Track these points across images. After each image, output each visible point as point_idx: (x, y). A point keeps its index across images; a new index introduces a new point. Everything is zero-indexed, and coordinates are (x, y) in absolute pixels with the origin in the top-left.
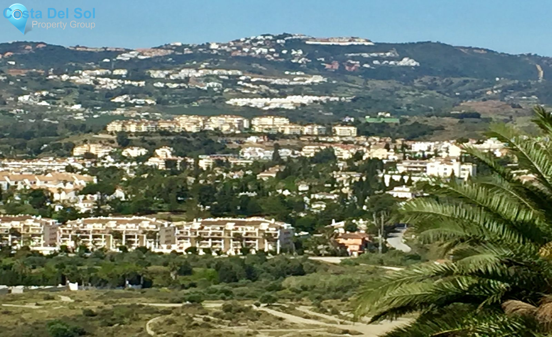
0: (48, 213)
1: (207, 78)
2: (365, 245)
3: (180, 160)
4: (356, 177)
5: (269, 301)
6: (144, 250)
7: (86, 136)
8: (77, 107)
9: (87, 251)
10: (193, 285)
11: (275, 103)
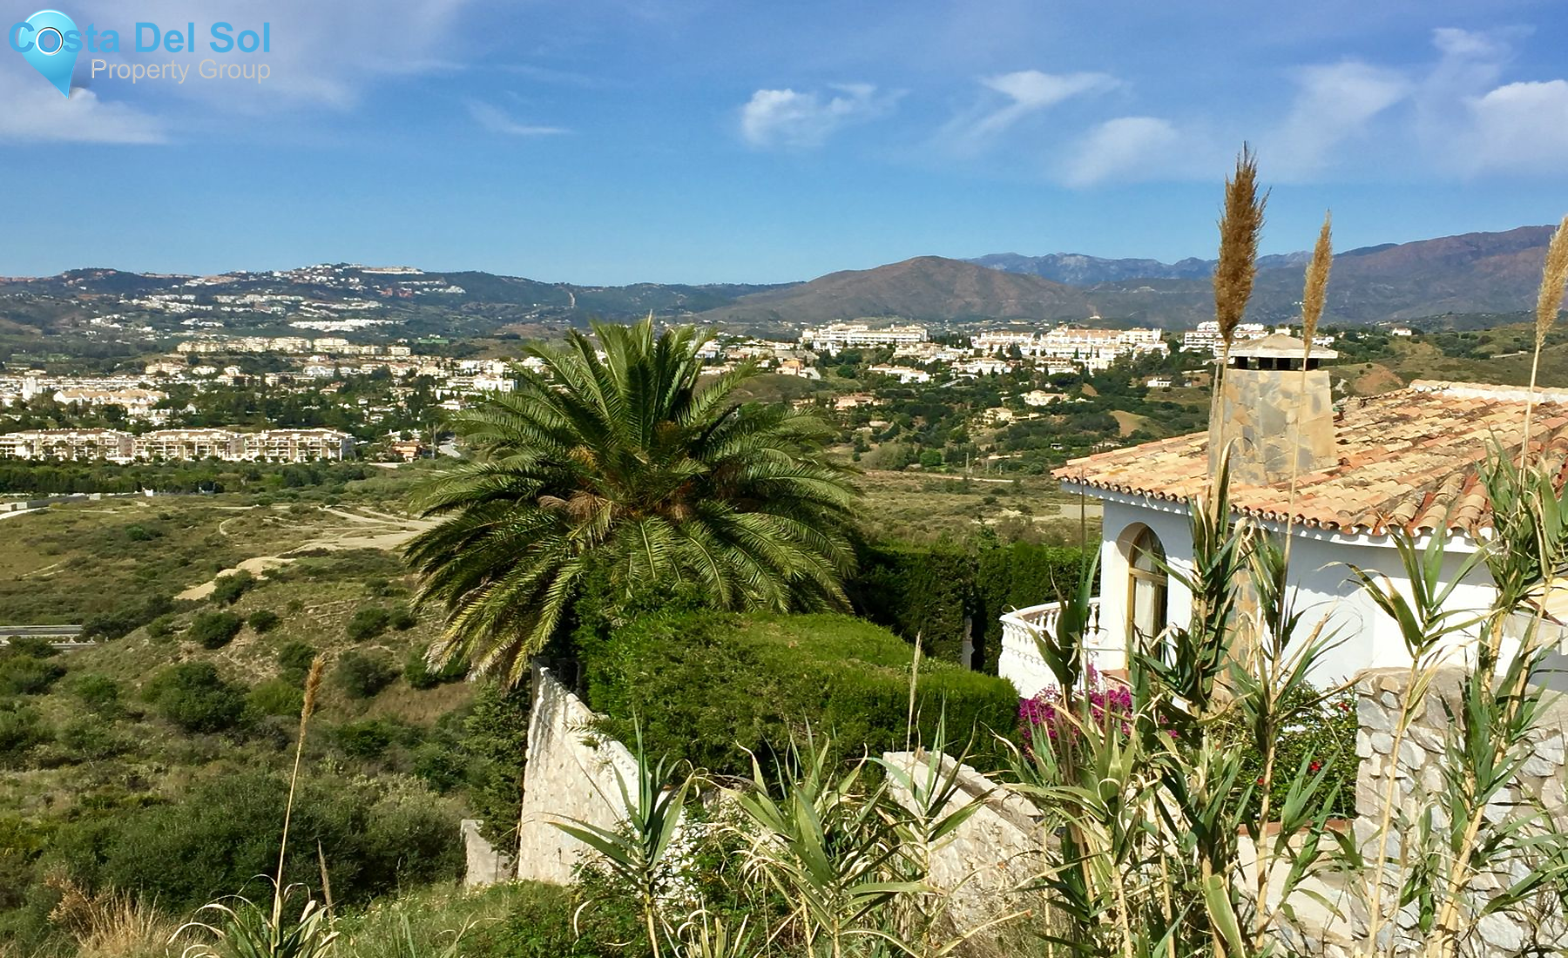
0: (123, 427)
1: (272, 303)
2: (419, 451)
3: (247, 377)
4: (410, 391)
5: (333, 503)
6: (216, 459)
7: (158, 356)
8: (149, 329)
9: (161, 460)
10: (262, 490)
11: (335, 326)
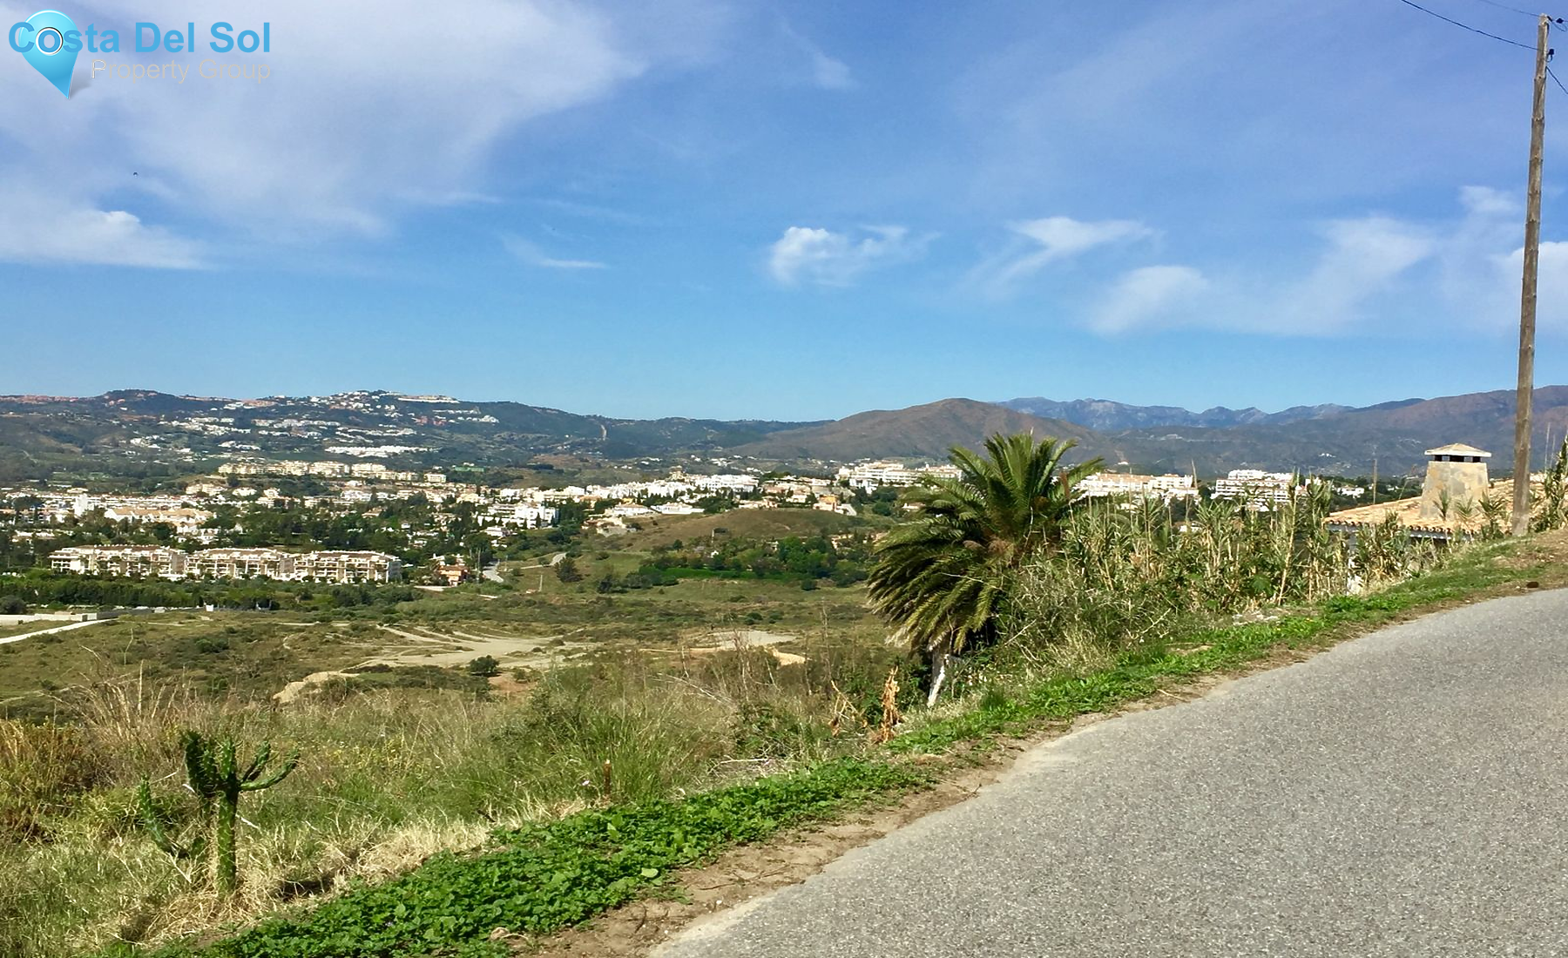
0: (174, 545)
1: (308, 428)
2: (464, 576)
3: (287, 499)
4: (452, 517)
5: (391, 622)
6: (266, 578)
7: (198, 477)
8: (187, 450)
9: (212, 578)
10: (315, 609)
11: (371, 452)
